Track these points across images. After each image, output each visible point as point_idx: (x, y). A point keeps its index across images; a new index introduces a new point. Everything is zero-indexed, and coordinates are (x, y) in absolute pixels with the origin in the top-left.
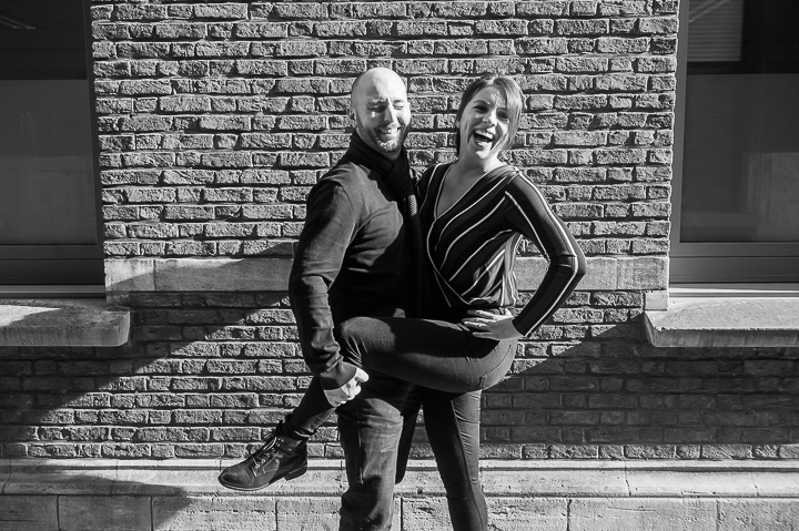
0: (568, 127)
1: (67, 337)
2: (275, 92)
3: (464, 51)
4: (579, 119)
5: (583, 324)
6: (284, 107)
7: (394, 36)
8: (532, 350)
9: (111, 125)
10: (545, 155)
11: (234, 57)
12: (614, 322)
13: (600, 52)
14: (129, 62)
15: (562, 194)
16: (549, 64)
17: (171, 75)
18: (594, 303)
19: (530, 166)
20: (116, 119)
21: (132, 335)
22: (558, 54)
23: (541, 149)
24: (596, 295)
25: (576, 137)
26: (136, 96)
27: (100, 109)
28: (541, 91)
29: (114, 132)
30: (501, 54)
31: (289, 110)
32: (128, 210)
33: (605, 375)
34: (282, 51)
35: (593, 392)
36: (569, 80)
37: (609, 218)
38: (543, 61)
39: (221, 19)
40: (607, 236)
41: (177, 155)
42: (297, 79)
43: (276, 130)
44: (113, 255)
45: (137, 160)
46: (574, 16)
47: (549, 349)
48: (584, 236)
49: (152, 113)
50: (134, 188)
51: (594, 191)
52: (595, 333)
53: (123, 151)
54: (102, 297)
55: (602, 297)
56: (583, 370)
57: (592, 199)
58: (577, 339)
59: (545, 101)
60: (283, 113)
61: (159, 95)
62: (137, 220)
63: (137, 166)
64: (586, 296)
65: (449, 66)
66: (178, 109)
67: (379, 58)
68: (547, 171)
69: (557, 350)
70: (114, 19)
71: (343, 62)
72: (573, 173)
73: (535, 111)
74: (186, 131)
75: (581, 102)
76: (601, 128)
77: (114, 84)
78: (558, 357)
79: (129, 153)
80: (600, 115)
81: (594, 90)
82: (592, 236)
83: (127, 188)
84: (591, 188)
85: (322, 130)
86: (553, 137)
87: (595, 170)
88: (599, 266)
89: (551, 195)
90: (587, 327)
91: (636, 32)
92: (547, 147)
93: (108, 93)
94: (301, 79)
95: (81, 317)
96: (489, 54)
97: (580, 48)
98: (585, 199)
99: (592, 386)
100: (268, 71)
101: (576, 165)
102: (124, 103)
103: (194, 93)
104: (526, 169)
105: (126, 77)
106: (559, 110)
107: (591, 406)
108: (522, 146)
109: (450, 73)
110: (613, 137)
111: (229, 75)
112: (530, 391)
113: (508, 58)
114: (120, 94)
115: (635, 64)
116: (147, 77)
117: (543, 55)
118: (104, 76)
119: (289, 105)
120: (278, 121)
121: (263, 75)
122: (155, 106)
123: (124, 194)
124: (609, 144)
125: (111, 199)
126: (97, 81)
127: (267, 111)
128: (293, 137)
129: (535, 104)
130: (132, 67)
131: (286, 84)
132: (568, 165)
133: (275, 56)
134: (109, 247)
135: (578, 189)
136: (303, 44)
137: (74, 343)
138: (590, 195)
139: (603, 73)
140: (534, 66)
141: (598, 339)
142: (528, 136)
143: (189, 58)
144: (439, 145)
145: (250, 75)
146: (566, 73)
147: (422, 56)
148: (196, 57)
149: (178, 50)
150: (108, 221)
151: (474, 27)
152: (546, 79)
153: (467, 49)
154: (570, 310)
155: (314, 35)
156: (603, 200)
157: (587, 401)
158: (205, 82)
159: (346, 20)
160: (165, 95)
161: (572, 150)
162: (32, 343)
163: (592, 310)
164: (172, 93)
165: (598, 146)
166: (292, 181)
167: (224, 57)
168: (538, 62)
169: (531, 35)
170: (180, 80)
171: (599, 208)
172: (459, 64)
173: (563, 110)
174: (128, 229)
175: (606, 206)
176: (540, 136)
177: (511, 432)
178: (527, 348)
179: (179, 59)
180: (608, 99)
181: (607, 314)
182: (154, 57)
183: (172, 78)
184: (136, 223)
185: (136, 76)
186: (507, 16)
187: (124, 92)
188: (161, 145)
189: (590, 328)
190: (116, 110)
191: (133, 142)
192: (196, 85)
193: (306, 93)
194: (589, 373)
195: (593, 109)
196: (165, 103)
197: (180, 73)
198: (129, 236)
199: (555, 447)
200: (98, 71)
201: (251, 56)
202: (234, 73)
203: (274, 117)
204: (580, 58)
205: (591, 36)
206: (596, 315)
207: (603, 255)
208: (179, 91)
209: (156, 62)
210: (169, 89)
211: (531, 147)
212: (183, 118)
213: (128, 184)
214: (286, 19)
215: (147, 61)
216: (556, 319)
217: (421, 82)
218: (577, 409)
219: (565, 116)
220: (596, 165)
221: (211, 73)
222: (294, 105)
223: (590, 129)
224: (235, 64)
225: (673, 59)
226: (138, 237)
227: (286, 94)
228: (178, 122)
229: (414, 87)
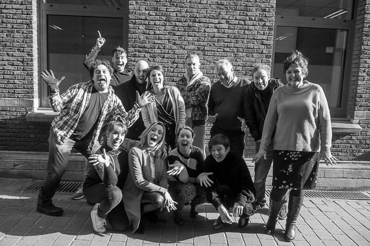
0: (245, 75)
2: (174, 63)
3: (221, 55)
4: (248, 73)
6: (175, 66)
7: (204, 50)
11: (164, 53)
13: (253, 57)
14: (137, 53)
17: (148, 57)
22: (243, 57)
28: (239, 66)
30: (230, 56)
31: (177, 67)
34: (176, 53)
35: (248, 141)
36: (246, 63)
38: (240, 59)
39: (161, 44)
43: (173, 72)
46: (247, 48)
59: (240, 68)
60: (175, 68)
65: (217, 58)
70: (134, 42)
73: (237, 71)
75: (248, 69)
77: (133, 59)
81: (252, 66)
85: (185, 73)
91: (262, 53)
93: (131, 61)
94: (180, 60)
96: (227, 56)
97: (249, 56)
105: (136, 57)
111: (162, 58)
115: (262, 60)
116: (141, 57)
117: (240, 57)
120: (174, 70)
121: (171, 58)
127: (171, 67)
128: (177, 74)
131: (176, 60)
133: (174, 54)
136: (181, 51)
144: (214, 78)
145: (167, 58)
147: (210, 56)
148: (154, 53)
149: (150, 51)
151: (223, 49)
152: (240, 63)
155: (184, 49)
158: (156, 59)
159: (192, 46)
167: (161, 53)
168: (238, 59)
169: (237, 52)
173: (244, 71)
179: (150, 53)
186: (232, 47)
190: (133, 65)
192: (154, 60)
193: (181, 63)
201: (168, 53)
202: (164, 57)
204: (249, 58)
205: (251, 53)
209: (144, 53)
214: (177, 45)
215: (142, 53)
217: (210, 62)
221: (158, 57)
224: (164, 55)
225: (271, 60)
227: (176, 63)
229: (208, 63)
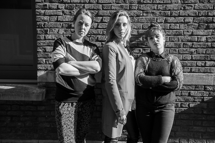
0: (198, 29)
1: (25, 97)
2: (97, 15)
3: (162, 2)
4: (202, 26)
5: (201, 96)
6: (100, 21)
8: (183, 105)
9: (41, 25)
10: (189, 38)
11: (84, 3)
12: (212, 96)
13: (210, 2)
14: (48, 4)
15: (195, 52)
16: (192, 6)
17: (62, 9)
18: (205, 89)
19: (184, 42)
20: (43, 23)
21: (46, 97)
22: (195, 3)
23: (188, 36)
24: (206, 87)
25: (201, 32)
26: (50, 16)
27: (37, 20)
28: (189, 16)
29: (42, 28)
30: (175, 3)
31: (102, 21)
32: (46, 54)
33: (208, 115)
34: (100, 1)
35: (204, 120)
36: (199, 12)
37: (211, 60)
38: (190, 6)
40: (210, 66)
41: (63, 36)
42: (105, 11)
43: (97, 28)
44: (40, 70)
45: (50, 37)
47: (189, 105)
48: (202, 66)
49: (55, 22)
50: (48, 47)
51: (206, 50)
52: (205, 100)
53: (45, 34)
54: (36, 84)
55: (208, 87)
56: (201, 113)
57: (205, 54)
58: (199, 102)
59: (190, 20)
60: (100, 23)
61: (58, 16)
62: (49, 58)
63: (49, 40)
64: (202, 87)
65: (157, 7)
66: (64, 20)
67: (133, 4)
68: (190, 44)
69: (192, 105)
71: (121, 6)
72: (199, 44)
73: (187, 23)
74: (67, 28)
75: (202, 20)
76: (209, 29)
77: (43, 11)
78: (192, 108)
79: (47, 35)
80: (209, 24)
81: (208, 16)
82: (205, 66)
83: (46, 47)
84: (205, 50)
86: (192, 32)
87: (207, 43)
88: (207, 77)
89: (191, 52)
90: (202, 98)
92: (190, 35)
93: (40, 14)
94: (106, 11)
95: (29, 90)
96: (171, 3)
97: (203, 1)
98: (203, 54)
99: (204, 118)
100: (95, 8)
101: (200, 42)
102: (46, 18)
103: (70, 15)
104: (182, 43)
105: (47, 9)
106: (195, 23)
107: (203, 125)
108: (181, 35)
109: (157, 10)
110: (214, 32)
112: (182, 119)
113: (177, 4)
114: (44, 15)
116: (54, 9)
117: (190, 3)
118: (39, 9)
119: (102, 20)
121: (93, 10)
122: (56, 19)
123: (45, 49)
124: (212, 35)
125: (40, 50)
126: (37, 10)
128: (103, 31)
129: (187, 20)
130: (49, 6)
131: (101, 12)
132: (197, 42)
133: (98, 3)
134: (39, 67)
135: (200, 50)
137: (27, 99)
138: (205, 52)
139: (211, 10)
140: (187, 7)
141: (206, 102)
142: (184, 31)
143: (68, 3)
146: (198, 10)
147: (148, 4)
148: (71, 3)
149: (65, 0)
150: (39, 58)
152: (191, 12)
153: (163, 1)
154: (196, 92)
156: (209, 54)
157: (202, 123)
158: (73, 12)
160: (60, 16)
161: (199, 37)
162: (12, 99)
163: (204, 92)
164: (62, 15)
165: (208, 35)
166: (102, 46)
167: (80, 3)
168: (188, 6)
170: (65, 11)
171: (208, 57)
172: (160, 6)
173: (196, 23)
174: (46, 61)
175: (210, 56)
176: (188, 32)
177: (175, 134)
178: (181, 104)
179: (65, 3)
180: (213, 19)
181: (210, 93)
182: (56, 3)
183: (62, 10)
184: (49, 59)
185: (50, 9)
187: (46, 14)
188: (58, 32)
189: (203, 98)
190: (43, 20)
191: (49, 31)
192: (70, 12)
193: (108, 16)
194: (203, 114)
195: (207, 22)
196: (60, 18)
197: (65, 8)
198: (46, 63)
199: (190, 139)
200: (37, 7)
201: (89, 3)
203: (97, 24)
204: (203, 5)
206: (206, 94)
207: (209, 73)
208: (65, 14)
209: (57, 4)
210: (61, 14)
211: (185, 35)
212: (66, 24)
213: (46, 46)
215: (54, 4)
216: (191, 95)
217: (147, 13)
218: (198, 126)
219: (197, 25)
220: (207, 42)
221: (76, 8)
222: (104, 20)
223: (206, 29)
224: (84, 6)
226: (49, 64)
227: (101, 16)
228: (64, 25)
229: (145, 14)
